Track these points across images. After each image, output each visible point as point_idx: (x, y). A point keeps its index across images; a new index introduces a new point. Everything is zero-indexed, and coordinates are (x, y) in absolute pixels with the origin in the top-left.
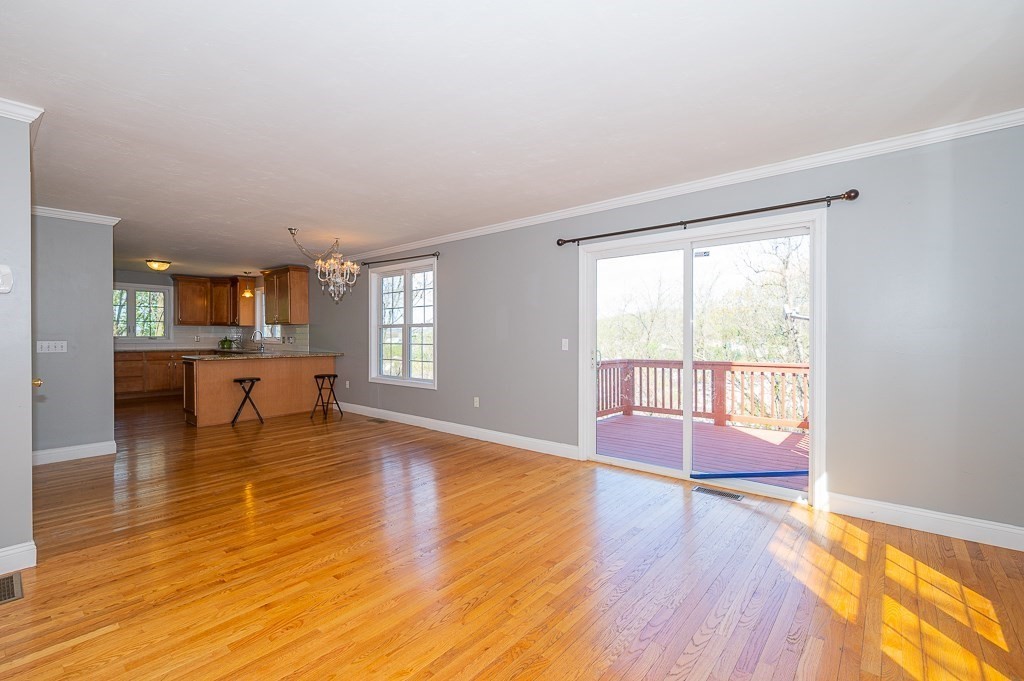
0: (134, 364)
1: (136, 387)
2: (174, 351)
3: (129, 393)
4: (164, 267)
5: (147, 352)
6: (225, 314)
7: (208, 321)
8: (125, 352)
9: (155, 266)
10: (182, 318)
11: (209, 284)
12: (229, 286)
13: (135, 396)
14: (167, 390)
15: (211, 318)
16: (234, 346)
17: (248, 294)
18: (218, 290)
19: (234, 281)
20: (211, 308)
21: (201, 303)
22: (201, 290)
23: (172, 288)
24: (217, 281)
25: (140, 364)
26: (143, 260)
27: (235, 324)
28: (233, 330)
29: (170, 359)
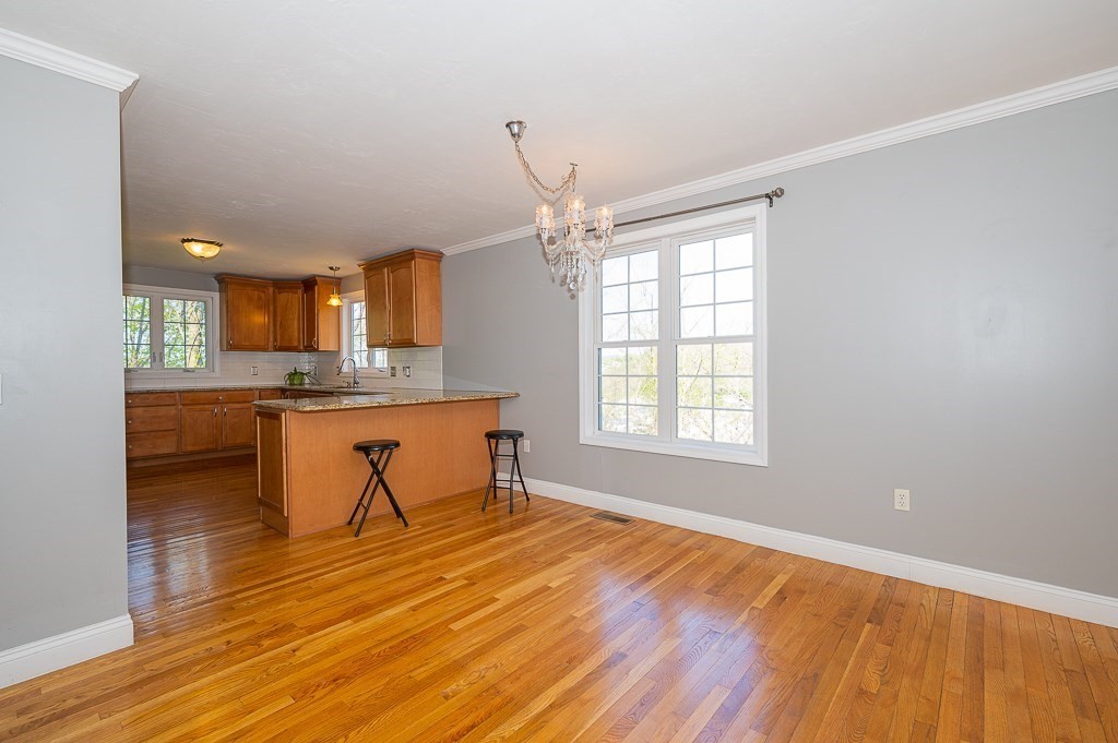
0: (163, 411)
1: (167, 447)
2: (223, 390)
3: (157, 457)
4: (210, 252)
5: (181, 392)
6: (296, 334)
7: (271, 344)
8: (148, 392)
9: (197, 249)
10: (234, 340)
11: (271, 290)
12: (300, 291)
13: (165, 462)
14: (214, 450)
15: (275, 340)
16: (307, 381)
17: (334, 302)
18: (283, 297)
19: (309, 284)
20: (275, 325)
21: (260, 319)
22: (259, 298)
23: (217, 295)
24: (282, 284)
25: (172, 411)
26: (176, 238)
27: (310, 348)
28: (305, 356)
29: (216, 402)
